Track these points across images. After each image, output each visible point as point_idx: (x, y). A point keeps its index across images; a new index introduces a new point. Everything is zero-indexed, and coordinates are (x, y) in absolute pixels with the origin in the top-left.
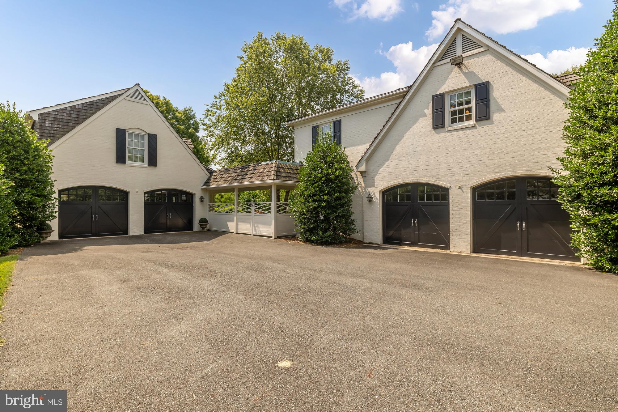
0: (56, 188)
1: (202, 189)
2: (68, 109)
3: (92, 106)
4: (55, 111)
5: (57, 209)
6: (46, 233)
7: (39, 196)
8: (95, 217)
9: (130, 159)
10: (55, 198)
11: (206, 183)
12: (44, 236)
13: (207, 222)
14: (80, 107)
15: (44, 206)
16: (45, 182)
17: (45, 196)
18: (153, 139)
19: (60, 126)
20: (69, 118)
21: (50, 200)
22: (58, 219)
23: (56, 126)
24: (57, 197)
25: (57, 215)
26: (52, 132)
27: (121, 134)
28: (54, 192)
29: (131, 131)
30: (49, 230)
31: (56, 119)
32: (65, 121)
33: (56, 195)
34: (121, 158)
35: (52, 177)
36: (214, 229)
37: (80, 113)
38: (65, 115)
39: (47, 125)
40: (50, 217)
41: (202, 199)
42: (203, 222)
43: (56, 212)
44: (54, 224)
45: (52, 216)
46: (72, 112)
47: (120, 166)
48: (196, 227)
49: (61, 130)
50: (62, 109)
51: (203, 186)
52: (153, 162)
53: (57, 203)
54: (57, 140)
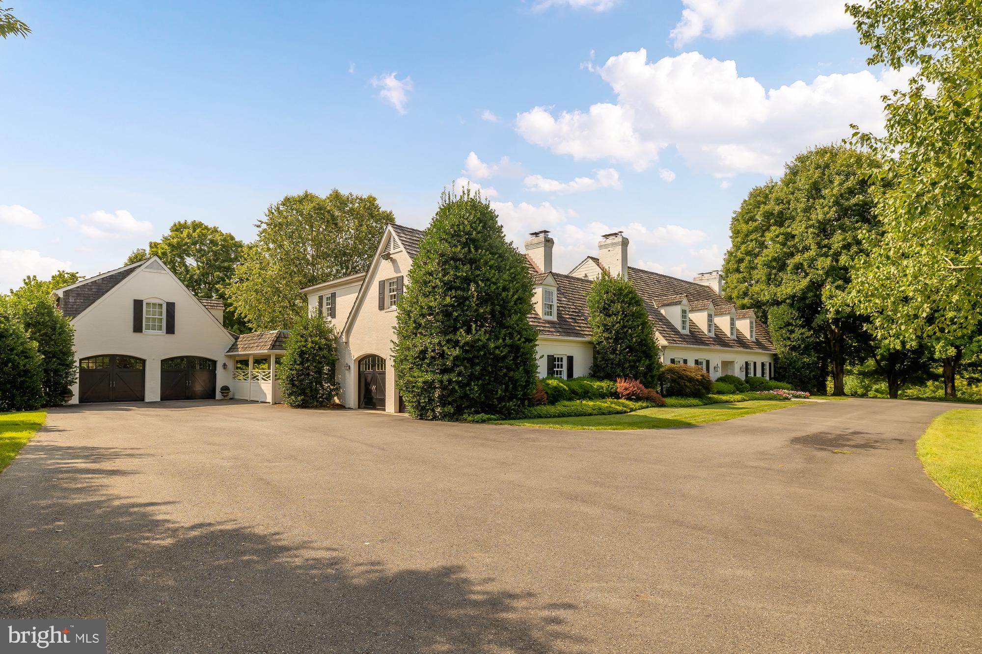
0: (77, 358)
1: (226, 355)
2: (89, 284)
3: (112, 280)
4: (78, 287)
5: (78, 375)
6: (68, 397)
7: (63, 365)
8: (113, 383)
9: (148, 328)
10: (76, 367)
11: (230, 349)
12: (66, 399)
13: (229, 390)
14: (100, 282)
15: (67, 373)
16: (69, 353)
17: (67, 365)
18: (171, 307)
19: (82, 301)
20: (90, 293)
21: (71, 368)
22: (78, 384)
23: (78, 301)
24: (78, 365)
25: (78, 381)
26: (75, 306)
27: (138, 305)
28: (75, 361)
29: (148, 301)
30: (70, 394)
31: (78, 295)
32: (86, 296)
33: (77, 364)
34: (138, 328)
35: (73, 348)
36: (236, 397)
37: (101, 288)
38: (87, 290)
39: (70, 301)
40: (72, 383)
41: (225, 366)
42: (225, 389)
43: (76, 378)
44: (75, 389)
45: (73, 382)
46: (93, 287)
47: (138, 335)
48: (218, 395)
49: (83, 304)
50: (84, 285)
51: (228, 352)
52: (171, 329)
53: (78, 371)
54: (79, 314)
